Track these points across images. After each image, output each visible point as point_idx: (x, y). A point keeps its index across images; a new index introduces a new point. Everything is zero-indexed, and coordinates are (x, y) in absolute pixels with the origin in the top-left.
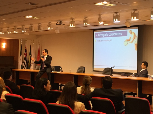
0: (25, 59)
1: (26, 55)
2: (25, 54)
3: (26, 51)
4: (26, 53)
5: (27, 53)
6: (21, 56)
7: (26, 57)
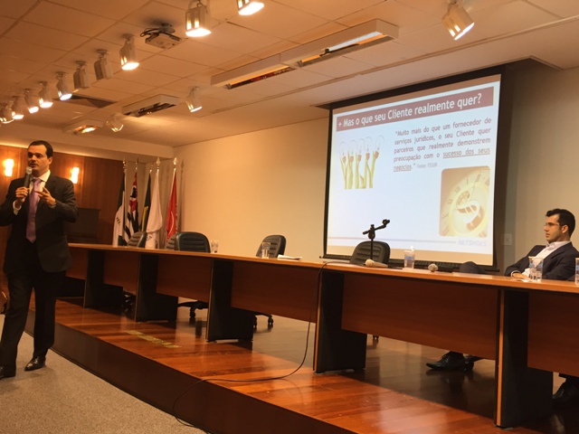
0: (130, 217)
1: (134, 205)
2: (131, 203)
3: (134, 195)
4: (134, 199)
5: (136, 202)
6: (121, 209)
7: (134, 212)
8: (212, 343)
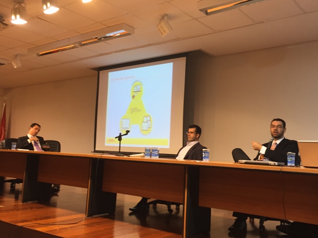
8: (25, 203)
